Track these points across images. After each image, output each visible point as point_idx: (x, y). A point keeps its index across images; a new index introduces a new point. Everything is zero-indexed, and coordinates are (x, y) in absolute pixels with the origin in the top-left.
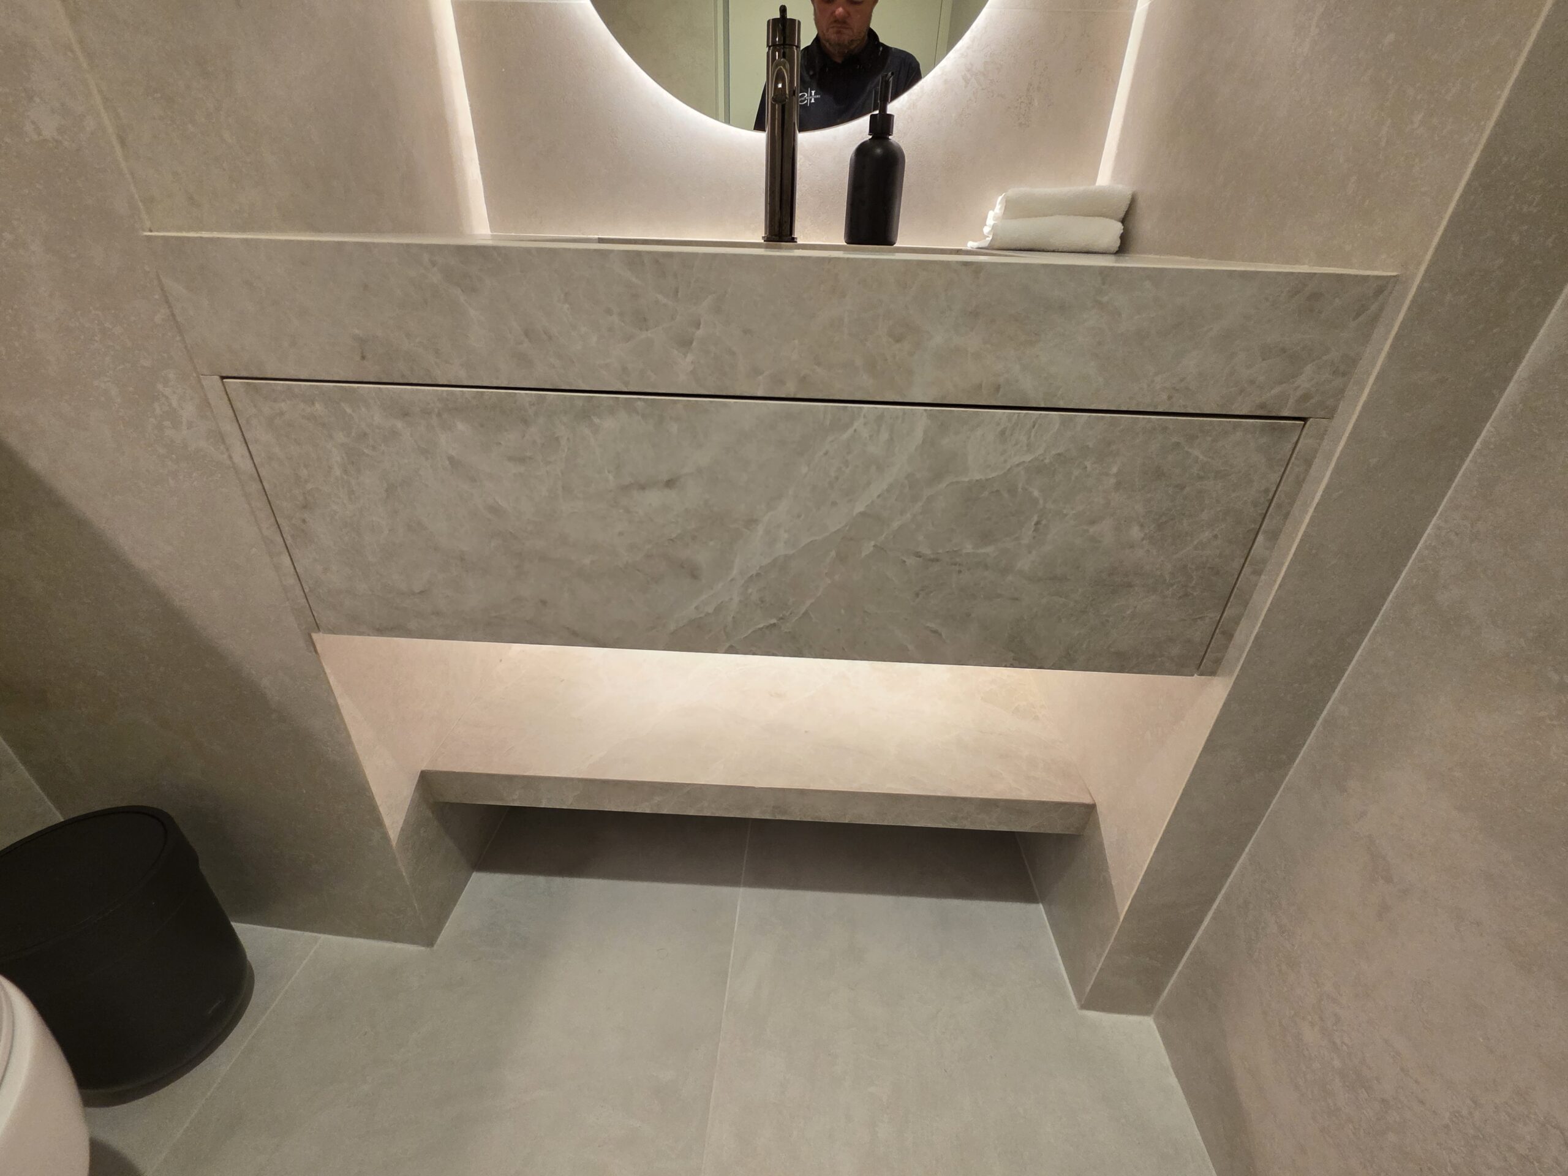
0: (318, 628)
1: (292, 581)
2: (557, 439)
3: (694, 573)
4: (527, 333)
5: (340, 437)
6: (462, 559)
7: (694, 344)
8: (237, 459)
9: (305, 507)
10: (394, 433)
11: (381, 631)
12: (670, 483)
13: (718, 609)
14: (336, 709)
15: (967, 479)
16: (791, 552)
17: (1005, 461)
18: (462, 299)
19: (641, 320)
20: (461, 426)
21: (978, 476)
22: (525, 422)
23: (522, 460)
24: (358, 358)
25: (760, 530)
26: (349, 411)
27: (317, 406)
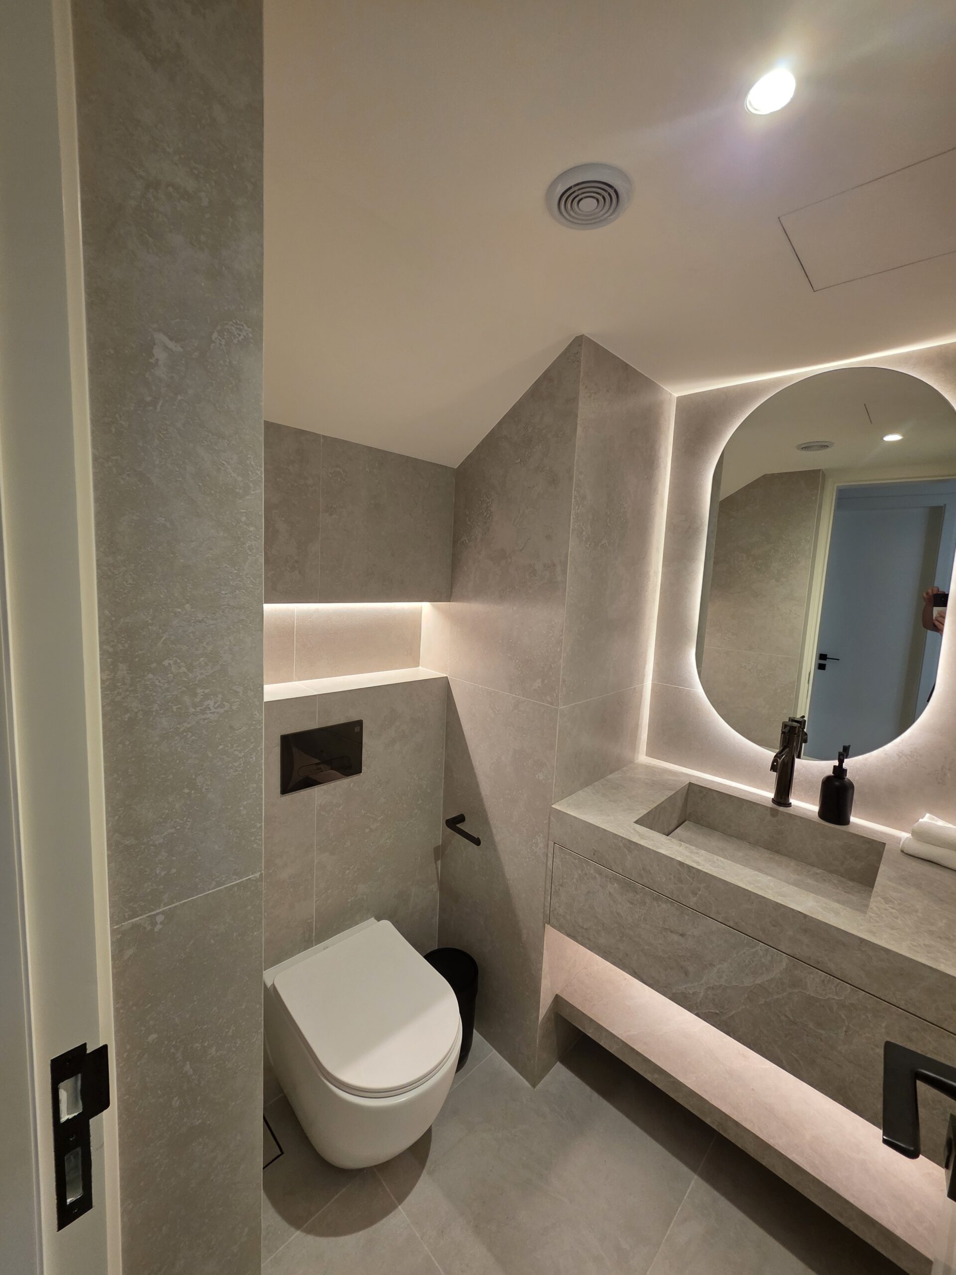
0: (549, 923)
1: (548, 905)
2: (645, 903)
3: (686, 973)
4: (643, 869)
5: (580, 872)
6: (603, 925)
7: (698, 895)
8: (548, 864)
9: (561, 885)
10: (595, 878)
11: (569, 935)
12: (682, 935)
13: (694, 993)
14: (542, 954)
15: (808, 993)
16: (727, 985)
17: (826, 994)
18: (627, 852)
19: (681, 881)
20: (616, 885)
21: (813, 994)
22: (636, 892)
23: (632, 903)
24: (592, 854)
25: (715, 970)
26: (585, 866)
27: (576, 861)
